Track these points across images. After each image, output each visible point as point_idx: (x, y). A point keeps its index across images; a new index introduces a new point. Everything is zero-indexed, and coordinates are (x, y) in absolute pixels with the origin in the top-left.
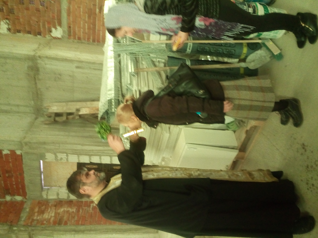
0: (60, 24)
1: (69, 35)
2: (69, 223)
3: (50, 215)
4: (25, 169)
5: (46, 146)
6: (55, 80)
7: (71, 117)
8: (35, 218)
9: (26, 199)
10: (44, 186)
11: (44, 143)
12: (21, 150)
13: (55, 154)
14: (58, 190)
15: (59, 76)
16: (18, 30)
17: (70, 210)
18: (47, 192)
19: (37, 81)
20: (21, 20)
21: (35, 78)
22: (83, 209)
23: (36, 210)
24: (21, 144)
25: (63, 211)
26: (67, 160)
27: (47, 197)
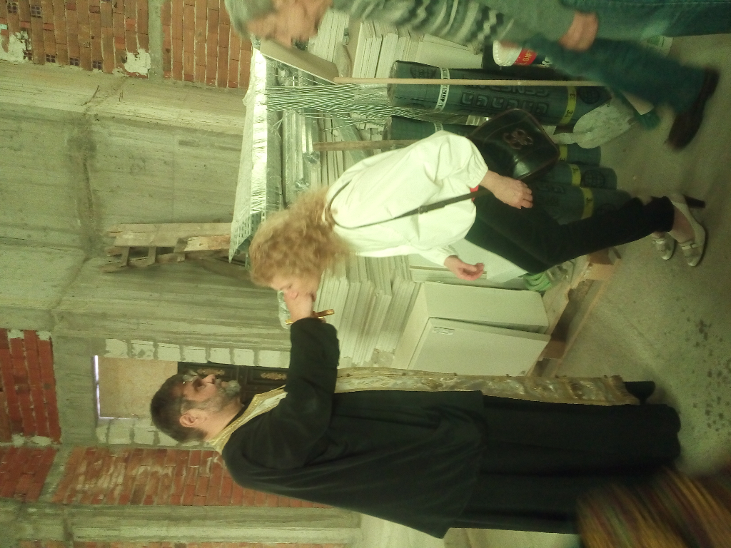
0: (146, 45)
1: (167, 70)
2: (156, 499)
3: (114, 480)
4: (59, 374)
5: (106, 323)
6: (131, 173)
7: (166, 256)
8: (79, 487)
9: (59, 443)
10: (102, 416)
11: (104, 316)
12: (50, 331)
13: (128, 341)
14: (134, 425)
15: (141, 164)
16: (48, 56)
17: (160, 470)
18: (108, 429)
19: (90, 175)
20: (56, 32)
21: (85, 165)
22: (188, 469)
23: (83, 469)
24: (50, 317)
25: (142, 474)
26: (155, 354)
27: (107, 440)
